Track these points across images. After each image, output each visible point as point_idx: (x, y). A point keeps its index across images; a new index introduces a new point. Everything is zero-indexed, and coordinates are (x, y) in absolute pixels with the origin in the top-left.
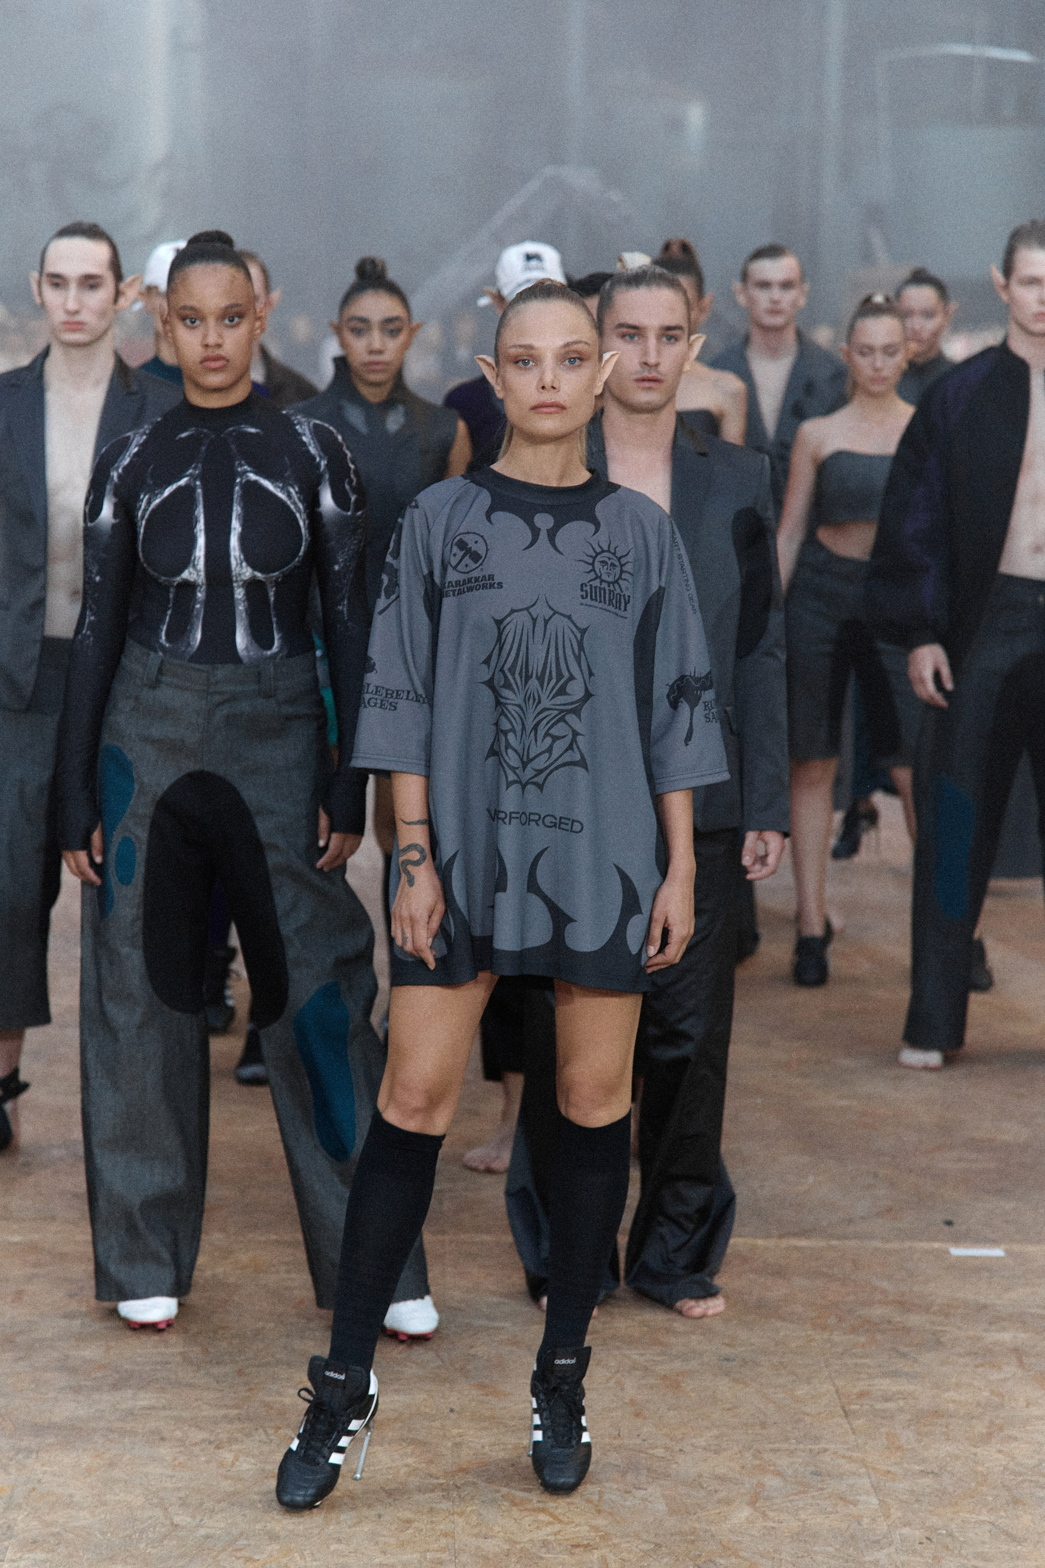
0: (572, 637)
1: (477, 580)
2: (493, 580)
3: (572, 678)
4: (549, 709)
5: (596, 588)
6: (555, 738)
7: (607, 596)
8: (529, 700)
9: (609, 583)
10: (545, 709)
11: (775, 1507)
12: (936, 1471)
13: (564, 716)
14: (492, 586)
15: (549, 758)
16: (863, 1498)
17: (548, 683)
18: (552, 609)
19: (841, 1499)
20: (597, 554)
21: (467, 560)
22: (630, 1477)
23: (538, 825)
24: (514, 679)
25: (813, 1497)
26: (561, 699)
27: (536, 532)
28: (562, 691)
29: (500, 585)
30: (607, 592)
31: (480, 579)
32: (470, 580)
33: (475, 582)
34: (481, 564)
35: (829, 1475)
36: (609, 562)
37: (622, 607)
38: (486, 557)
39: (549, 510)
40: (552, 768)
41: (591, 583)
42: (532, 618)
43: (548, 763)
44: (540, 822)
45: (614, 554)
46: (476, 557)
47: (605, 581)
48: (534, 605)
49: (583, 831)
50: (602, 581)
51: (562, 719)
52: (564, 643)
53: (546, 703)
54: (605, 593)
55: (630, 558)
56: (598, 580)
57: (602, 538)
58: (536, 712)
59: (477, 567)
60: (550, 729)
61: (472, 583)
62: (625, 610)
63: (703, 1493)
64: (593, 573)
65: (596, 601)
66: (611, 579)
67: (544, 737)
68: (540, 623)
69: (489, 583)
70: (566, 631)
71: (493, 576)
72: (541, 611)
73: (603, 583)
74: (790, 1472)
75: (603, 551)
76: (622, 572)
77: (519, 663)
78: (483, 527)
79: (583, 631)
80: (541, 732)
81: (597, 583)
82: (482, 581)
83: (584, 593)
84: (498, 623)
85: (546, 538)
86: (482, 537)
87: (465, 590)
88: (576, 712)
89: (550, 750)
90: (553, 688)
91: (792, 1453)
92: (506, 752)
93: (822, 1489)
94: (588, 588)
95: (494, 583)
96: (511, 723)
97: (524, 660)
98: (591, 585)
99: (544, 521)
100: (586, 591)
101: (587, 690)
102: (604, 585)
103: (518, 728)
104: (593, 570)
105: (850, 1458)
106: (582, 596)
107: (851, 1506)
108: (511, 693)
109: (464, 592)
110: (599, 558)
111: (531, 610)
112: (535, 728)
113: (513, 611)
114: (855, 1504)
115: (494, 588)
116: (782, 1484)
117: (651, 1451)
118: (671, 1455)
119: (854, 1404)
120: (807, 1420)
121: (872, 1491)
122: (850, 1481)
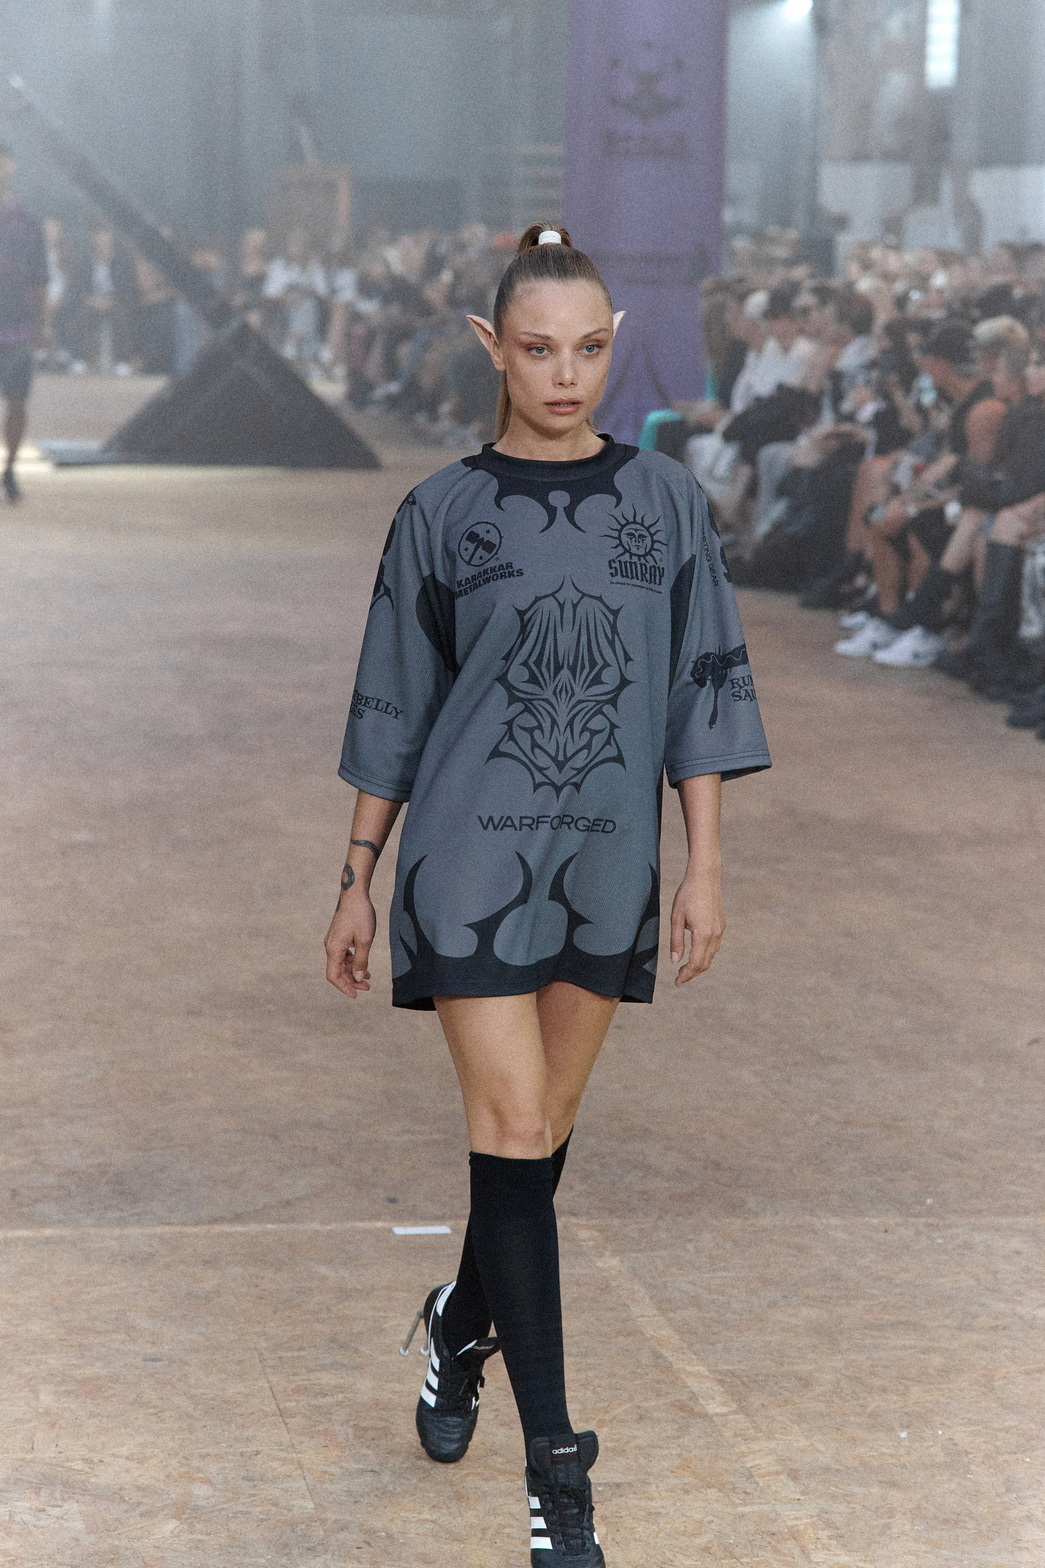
0: (604, 620)
1: (493, 570)
2: (511, 567)
3: (606, 665)
4: (583, 701)
5: (625, 563)
6: (594, 733)
7: (639, 571)
8: (560, 694)
9: (639, 556)
10: (580, 702)
13: (601, 707)
14: (511, 574)
15: (588, 755)
17: (581, 674)
18: (581, 592)
20: (623, 526)
21: (481, 552)
22: (44, 1493)
23: (570, 828)
24: (541, 672)
26: (597, 689)
27: (552, 512)
28: (597, 680)
29: (520, 573)
30: (639, 565)
31: (497, 569)
32: (485, 572)
33: (491, 573)
34: (496, 553)
35: (261, 1480)
36: (637, 534)
37: (657, 581)
38: (500, 546)
39: (563, 486)
40: (590, 766)
41: (620, 558)
42: (559, 603)
43: (588, 760)
44: (573, 825)
45: (642, 524)
46: (489, 547)
47: (635, 555)
48: (559, 590)
49: (615, 832)
50: (631, 555)
51: (600, 712)
52: (595, 626)
53: (580, 695)
54: (636, 568)
55: (660, 525)
56: (627, 555)
57: (626, 508)
58: (570, 706)
59: (492, 557)
60: (587, 722)
61: (488, 574)
62: (660, 584)
63: (125, 1507)
64: (620, 548)
65: (628, 577)
66: (642, 552)
67: (581, 733)
68: (568, 608)
69: (507, 571)
70: (597, 614)
71: (511, 563)
72: (569, 595)
73: (633, 557)
74: (219, 1478)
75: (628, 523)
76: (653, 542)
77: (546, 653)
78: (495, 515)
79: (615, 613)
80: (577, 727)
81: (626, 557)
82: (499, 570)
83: (613, 571)
84: (521, 613)
85: (565, 518)
86: (494, 525)
87: (482, 582)
88: (613, 702)
89: (588, 746)
90: (587, 677)
91: (221, 1457)
92: (533, 752)
93: (254, 1495)
94: (617, 565)
95: (513, 571)
96: (538, 720)
97: (552, 650)
98: (620, 562)
99: (559, 499)
100: (616, 568)
101: (622, 676)
102: (635, 559)
103: (547, 725)
104: (621, 544)
105: (284, 1459)
106: (612, 574)
108: (537, 688)
109: (480, 585)
110: (624, 531)
111: (556, 595)
112: (571, 724)
113: (538, 599)
115: (514, 576)
116: (211, 1492)
117: (68, 1464)
118: (90, 1467)
119: (290, 1401)
120: (240, 1421)
121: (308, 1494)
122: (284, 1485)
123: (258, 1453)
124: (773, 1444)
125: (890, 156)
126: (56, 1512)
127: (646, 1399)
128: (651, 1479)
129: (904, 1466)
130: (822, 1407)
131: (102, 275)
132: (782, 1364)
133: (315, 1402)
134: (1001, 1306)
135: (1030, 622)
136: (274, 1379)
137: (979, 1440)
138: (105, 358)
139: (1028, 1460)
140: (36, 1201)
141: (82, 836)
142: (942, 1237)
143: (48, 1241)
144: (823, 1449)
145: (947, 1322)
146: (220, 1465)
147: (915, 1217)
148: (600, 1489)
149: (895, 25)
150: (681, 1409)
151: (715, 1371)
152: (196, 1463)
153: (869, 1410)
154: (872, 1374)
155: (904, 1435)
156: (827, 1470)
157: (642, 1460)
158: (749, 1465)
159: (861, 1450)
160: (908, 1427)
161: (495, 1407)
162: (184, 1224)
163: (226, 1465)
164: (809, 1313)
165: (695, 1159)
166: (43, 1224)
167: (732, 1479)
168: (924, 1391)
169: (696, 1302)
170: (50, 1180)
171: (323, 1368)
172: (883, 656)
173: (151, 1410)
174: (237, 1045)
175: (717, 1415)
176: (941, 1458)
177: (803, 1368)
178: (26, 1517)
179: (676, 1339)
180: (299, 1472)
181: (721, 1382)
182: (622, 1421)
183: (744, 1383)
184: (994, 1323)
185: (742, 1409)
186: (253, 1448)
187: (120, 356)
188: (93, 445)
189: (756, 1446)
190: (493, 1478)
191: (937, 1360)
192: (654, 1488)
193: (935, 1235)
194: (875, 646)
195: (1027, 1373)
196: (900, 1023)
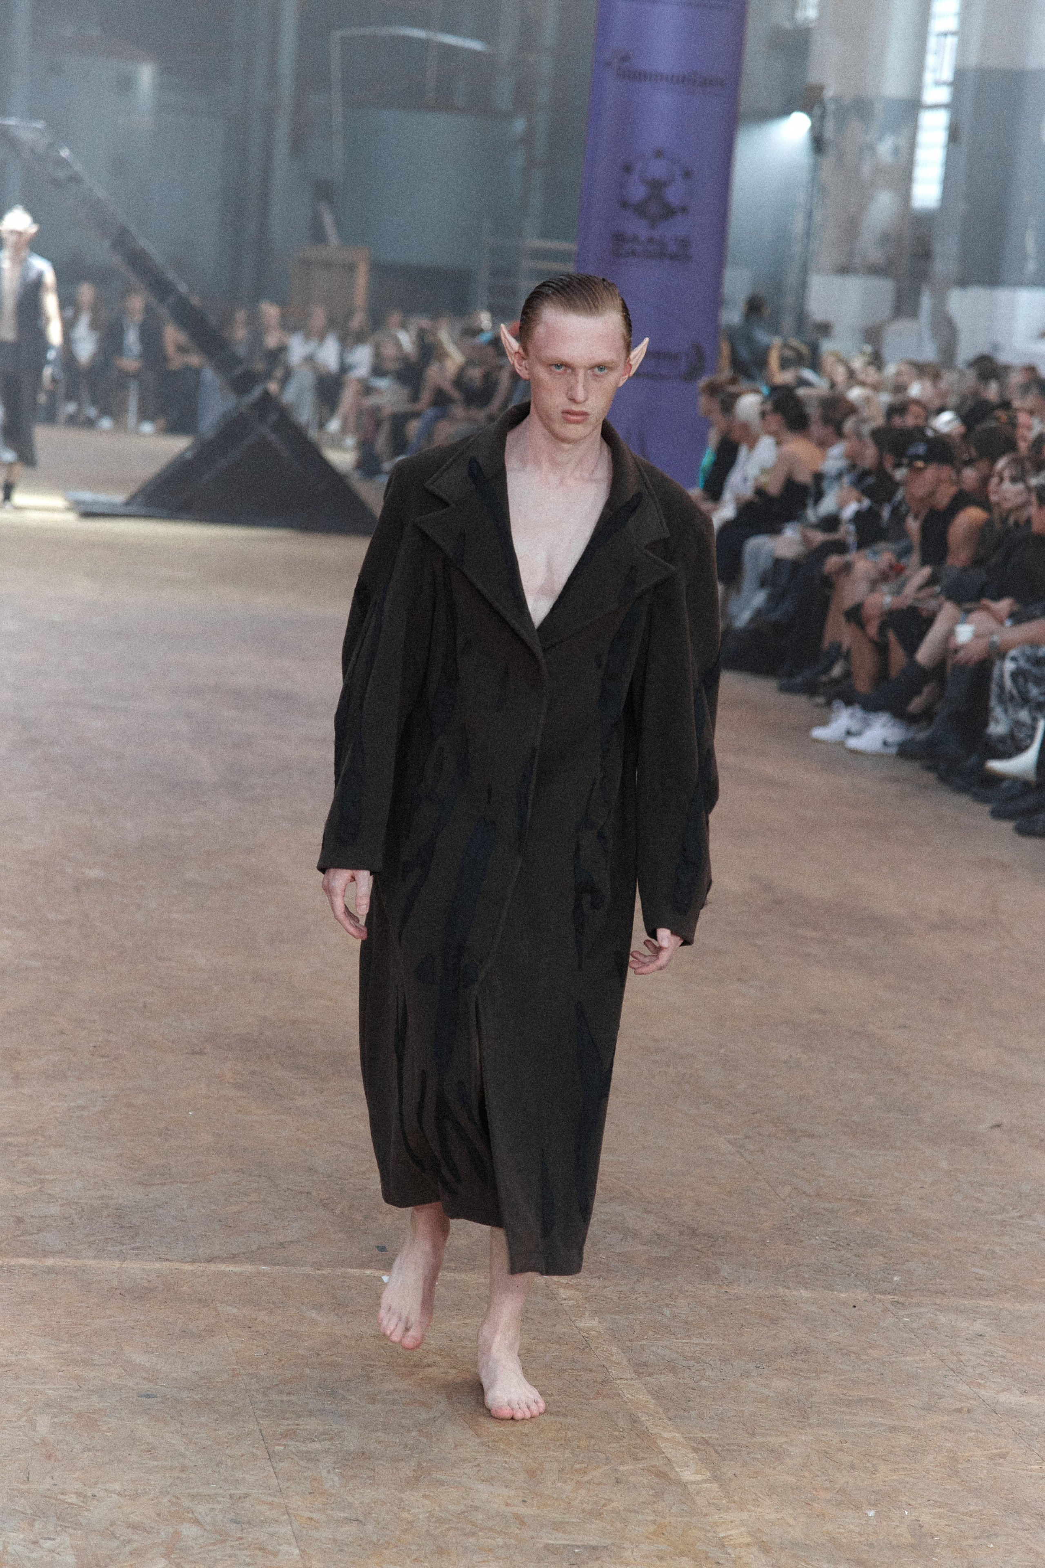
11: (191, 1558)
12: (361, 1518)
16: (284, 1548)
19: (261, 1549)
22: (38, 1525)
25: (232, 1546)
35: (249, 1523)
63: (116, 1543)
74: (208, 1519)
91: (211, 1498)
93: (241, 1538)
105: (271, 1504)
107: (271, 1557)
114: (275, 1554)
116: (200, 1532)
117: (62, 1497)
118: (83, 1502)
119: (279, 1445)
120: (230, 1462)
121: (293, 1541)
122: (271, 1530)
123: (246, 1496)
124: (745, 1515)
125: (874, 270)
126: (49, 1544)
127: (622, 1463)
128: (626, 1545)
129: (871, 1545)
130: (792, 1480)
131: (132, 338)
132: (753, 1435)
133: (303, 1448)
134: (963, 1388)
135: (997, 721)
136: (264, 1422)
137: (943, 1522)
138: (132, 417)
139: (992, 1546)
140: (40, 1231)
141: (95, 873)
142: (909, 1316)
143: (51, 1270)
144: (792, 1522)
145: (913, 1402)
146: (211, 1506)
147: (882, 1293)
148: (576, 1551)
149: (885, 149)
150: (657, 1475)
151: (690, 1438)
152: (186, 1502)
153: (838, 1486)
154: (840, 1450)
155: (871, 1513)
156: (796, 1544)
157: (619, 1525)
158: (722, 1535)
159: (829, 1527)
160: (875, 1505)
161: (477, 1462)
162: (183, 1261)
163: (215, 1506)
164: (780, 1384)
165: (673, 1224)
166: (46, 1254)
167: (705, 1548)
168: (891, 1471)
169: (671, 1367)
170: (54, 1210)
171: (311, 1413)
172: (853, 743)
173: (143, 1447)
174: (238, 1086)
175: (693, 1483)
176: (907, 1539)
177: (774, 1440)
178: (19, 1549)
179: (652, 1403)
180: (285, 1517)
181: (695, 1450)
182: (598, 1484)
183: (716, 1451)
184: (958, 1405)
185: (716, 1478)
186: (243, 1490)
187: (144, 415)
188: (118, 498)
189: (727, 1516)
190: (473, 1534)
191: (904, 1440)
192: (629, 1553)
193: (901, 1313)
194: (849, 733)
195: (991, 1459)
196: (870, 1100)
